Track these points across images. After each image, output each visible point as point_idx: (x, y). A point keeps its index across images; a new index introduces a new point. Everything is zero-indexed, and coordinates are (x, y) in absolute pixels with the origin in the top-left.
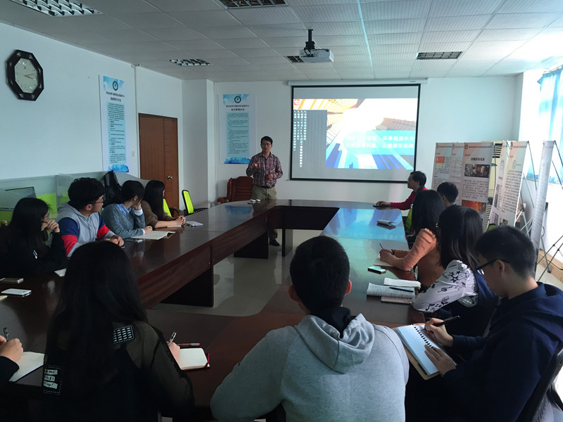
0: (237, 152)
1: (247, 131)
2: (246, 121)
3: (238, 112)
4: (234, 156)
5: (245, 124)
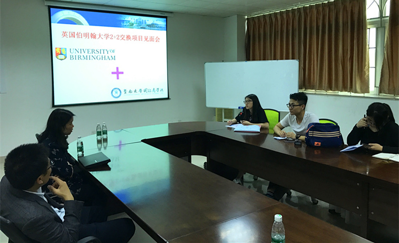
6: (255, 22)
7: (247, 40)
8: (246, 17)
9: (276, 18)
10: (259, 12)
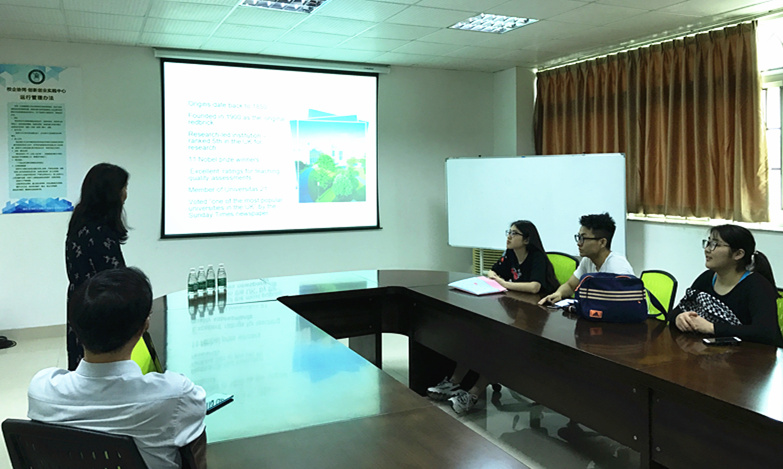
0: (36, 187)
1: (61, 143)
2: (58, 123)
3: (38, 102)
4: (27, 196)
5: (54, 129)
6: (551, 80)
7: (537, 118)
8: (535, 71)
9: (590, 73)
10: (560, 60)
